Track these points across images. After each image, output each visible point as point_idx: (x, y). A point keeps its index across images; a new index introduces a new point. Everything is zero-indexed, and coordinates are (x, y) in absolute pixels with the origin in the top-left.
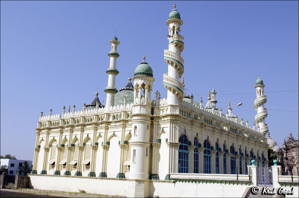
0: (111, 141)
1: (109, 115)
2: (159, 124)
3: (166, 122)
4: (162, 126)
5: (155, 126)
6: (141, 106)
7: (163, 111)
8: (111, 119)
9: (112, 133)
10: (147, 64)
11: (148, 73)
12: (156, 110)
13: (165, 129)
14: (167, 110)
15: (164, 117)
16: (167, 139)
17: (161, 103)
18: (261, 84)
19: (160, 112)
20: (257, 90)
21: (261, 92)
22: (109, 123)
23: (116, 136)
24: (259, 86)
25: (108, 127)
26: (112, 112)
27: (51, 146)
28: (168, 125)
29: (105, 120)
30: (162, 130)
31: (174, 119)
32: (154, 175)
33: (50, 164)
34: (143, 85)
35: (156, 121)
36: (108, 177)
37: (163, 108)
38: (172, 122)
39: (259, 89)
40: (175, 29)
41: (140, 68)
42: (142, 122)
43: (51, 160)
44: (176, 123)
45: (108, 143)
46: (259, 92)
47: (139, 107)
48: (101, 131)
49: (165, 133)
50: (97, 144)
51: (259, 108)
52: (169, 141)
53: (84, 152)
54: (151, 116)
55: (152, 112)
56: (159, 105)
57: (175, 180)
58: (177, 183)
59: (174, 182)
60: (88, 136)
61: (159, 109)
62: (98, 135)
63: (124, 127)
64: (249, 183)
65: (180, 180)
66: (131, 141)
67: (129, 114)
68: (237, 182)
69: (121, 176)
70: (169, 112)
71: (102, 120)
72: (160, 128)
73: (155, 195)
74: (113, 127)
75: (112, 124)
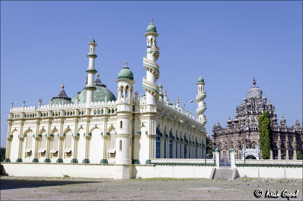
0: (92, 132)
1: (90, 110)
2: (139, 120)
3: (145, 118)
4: (142, 121)
5: (136, 121)
6: (126, 104)
7: (142, 108)
8: (92, 114)
9: (95, 126)
10: (128, 68)
11: (130, 77)
12: (136, 108)
13: (144, 124)
14: (146, 109)
15: (144, 114)
16: (147, 132)
17: (140, 102)
18: (202, 82)
19: (140, 109)
20: (199, 87)
21: (202, 89)
22: (90, 117)
23: (97, 128)
24: (200, 84)
25: (90, 120)
26: (93, 107)
27: (25, 135)
28: (148, 120)
29: (86, 113)
30: (142, 124)
31: (153, 116)
32: (136, 160)
33: (26, 153)
34: (127, 87)
35: (137, 117)
36: (91, 163)
37: (143, 106)
38: (151, 118)
39: (200, 86)
40: (153, 40)
41: (123, 72)
42: (127, 118)
43: (26, 149)
44: (154, 119)
45: (90, 134)
46: (200, 89)
47: (125, 105)
48: (83, 123)
49: (144, 127)
50: (78, 135)
51: (200, 102)
52: (148, 133)
53: (64, 141)
54: (133, 112)
55: (134, 110)
56: (139, 104)
57: (155, 164)
58: (157, 166)
59: (154, 166)
60: (68, 127)
61: (139, 107)
62: (79, 127)
63: (107, 120)
64: (214, 165)
65: (159, 164)
66: (112, 133)
67: (111, 110)
68: (205, 165)
69: (105, 162)
70: (148, 110)
71: (83, 114)
72: (140, 123)
73: (138, 176)
74: (95, 120)
75: (93, 118)
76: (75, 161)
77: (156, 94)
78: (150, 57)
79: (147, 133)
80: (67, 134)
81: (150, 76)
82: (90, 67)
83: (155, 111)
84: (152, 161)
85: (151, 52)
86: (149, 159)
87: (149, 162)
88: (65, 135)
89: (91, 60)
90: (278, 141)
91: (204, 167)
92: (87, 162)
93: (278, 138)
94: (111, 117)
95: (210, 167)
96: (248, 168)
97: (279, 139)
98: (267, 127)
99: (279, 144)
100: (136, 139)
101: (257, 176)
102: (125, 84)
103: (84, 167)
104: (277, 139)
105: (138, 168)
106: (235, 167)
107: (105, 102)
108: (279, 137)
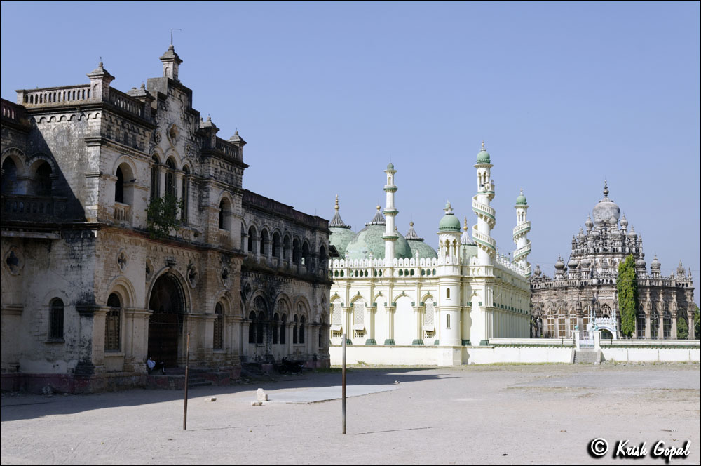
0: (398, 302)
1: (392, 269)
2: (469, 286)
3: (478, 284)
4: (473, 288)
5: (465, 288)
6: (454, 266)
7: (473, 271)
8: (396, 275)
9: (402, 292)
10: (454, 215)
11: (457, 229)
12: (465, 269)
13: (477, 292)
14: (478, 270)
15: (476, 278)
16: (481, 302)
17: (470, 262)
19: (469, 272)
22: (394, 279)
23: (405, 296)
25: (393, 284)
26: (397, 266)
28: (483, 287)
29: (387, 274)
30: (473, 292)
31: (490, 282)
32: (467, 340)
34: (454, 242)
35: (467, 283)
36: (397, 344)
37: (473, 268)
38: (487, 284)
41: (447, 220)
44: (490, 286)
45: (395, 304)
48: (383, 288)
49: (477, 295)
50: (376, 305)
51: (520, 239)
52: (483, 305)
53: (353, 314)
54: (462, 276)
55: (462, 272)
56: (468, 264)
57: (495, 346)
58: (497, 348)
59: (493, 348)
60: (359, 293)
61: (468, 269)
62: (376, 293)
63: (420, 285)
64: (573, 346)
65: (500, 345)
66: (428, 302)
67: (425, 270)
68: (562, 346)
69: (419, 343)
70: (482, 273)
71: (380, 275)
72: (472, 290)
73: (470, 361)
74: (400, 285)
75: (398, 281)
76: (372, 342)
77: (492, 251)
78: (482, 199)
79: (480, 304)
80: (355, 303)
81: (482, 226)
82: (389, 206)
83: (491, 274)
84: (490, 342)
85: (484, 192)
86: (484, 339)
87: (485, 343)
88: (352, 305)
89: (389, 195)
90: (647, 303)
91: (560, 348)
92: (391, 343)
93: (646, 298)
94: (427, 281)
95: (568, 348)
96: (615, 349)
97: (649, 299)
98: (631, 283)
99: (648, 308)
100: (465, 312)
101: (626, 360)
102: (451, 238)
103: (388, 350)
104: (644, 299)
105: (469, 350)
106: (600, 348)
107: (415, 259)
108: (648, 295)
